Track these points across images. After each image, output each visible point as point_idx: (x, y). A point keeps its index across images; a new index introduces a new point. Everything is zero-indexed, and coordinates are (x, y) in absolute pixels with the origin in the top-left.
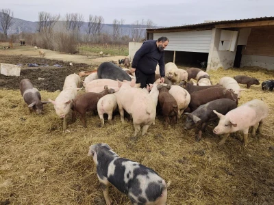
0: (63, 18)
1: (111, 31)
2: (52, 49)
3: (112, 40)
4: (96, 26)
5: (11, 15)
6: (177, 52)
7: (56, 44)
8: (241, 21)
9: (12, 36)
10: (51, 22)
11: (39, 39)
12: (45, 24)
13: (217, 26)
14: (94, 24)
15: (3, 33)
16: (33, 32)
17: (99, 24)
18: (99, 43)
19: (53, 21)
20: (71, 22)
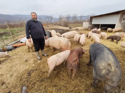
1: (79, 19)
3: (79, 22)
4: (75, 17)
9: (53, 23)
16: (58, 21)
18: (75, 23)
19: (63, 17)
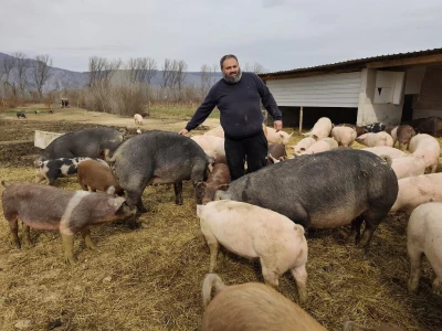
0: (125, 65)
1: (197, 83)
2: (109, 111)
4: (175, 76)
5: (48, 64)
6: (305, 108)
7: (114, 104)
8: (409, 56)
9: (50, 94)
10: (107, 72)
11: (89, 98)
12: (99, 74)
13: (369, 66)
14: (172, 73)
15: (36, 90)
16: (81, 87)
17: (180, 72)
18: (179, 100)
19: (110, 71)
20: (137, 71)
